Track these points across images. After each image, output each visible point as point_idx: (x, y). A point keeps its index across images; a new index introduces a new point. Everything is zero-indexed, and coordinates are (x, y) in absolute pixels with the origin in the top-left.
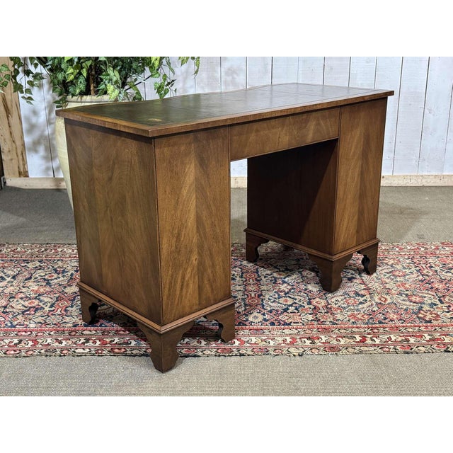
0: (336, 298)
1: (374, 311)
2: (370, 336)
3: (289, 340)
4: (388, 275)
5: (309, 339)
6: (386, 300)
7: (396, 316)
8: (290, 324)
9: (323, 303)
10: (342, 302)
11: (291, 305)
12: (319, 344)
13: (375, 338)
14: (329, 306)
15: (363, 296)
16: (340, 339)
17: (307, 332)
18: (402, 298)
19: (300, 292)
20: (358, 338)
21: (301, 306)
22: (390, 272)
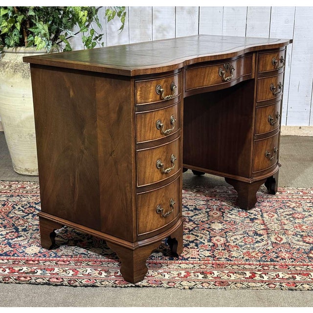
0: (235, 237)
1: (268, 250)
2: (259, 273)
3: (183, 273)
4: (288, 217)
5: (202, 273)
6: (282, 239)
7: (287, 255)
8: (187, 259)
9: (223, 240)
10: (240, 241)
11: (192, 242)
12: (211, 278)
13: (264, 275)
14: (227, 244)
15: (261, 235)
16: (231, 274)
17: (202, 267)
18: (297, 238)
19: (204, 229)
20: (248, 274)
21: (201, 242)
22: (291, 214)
